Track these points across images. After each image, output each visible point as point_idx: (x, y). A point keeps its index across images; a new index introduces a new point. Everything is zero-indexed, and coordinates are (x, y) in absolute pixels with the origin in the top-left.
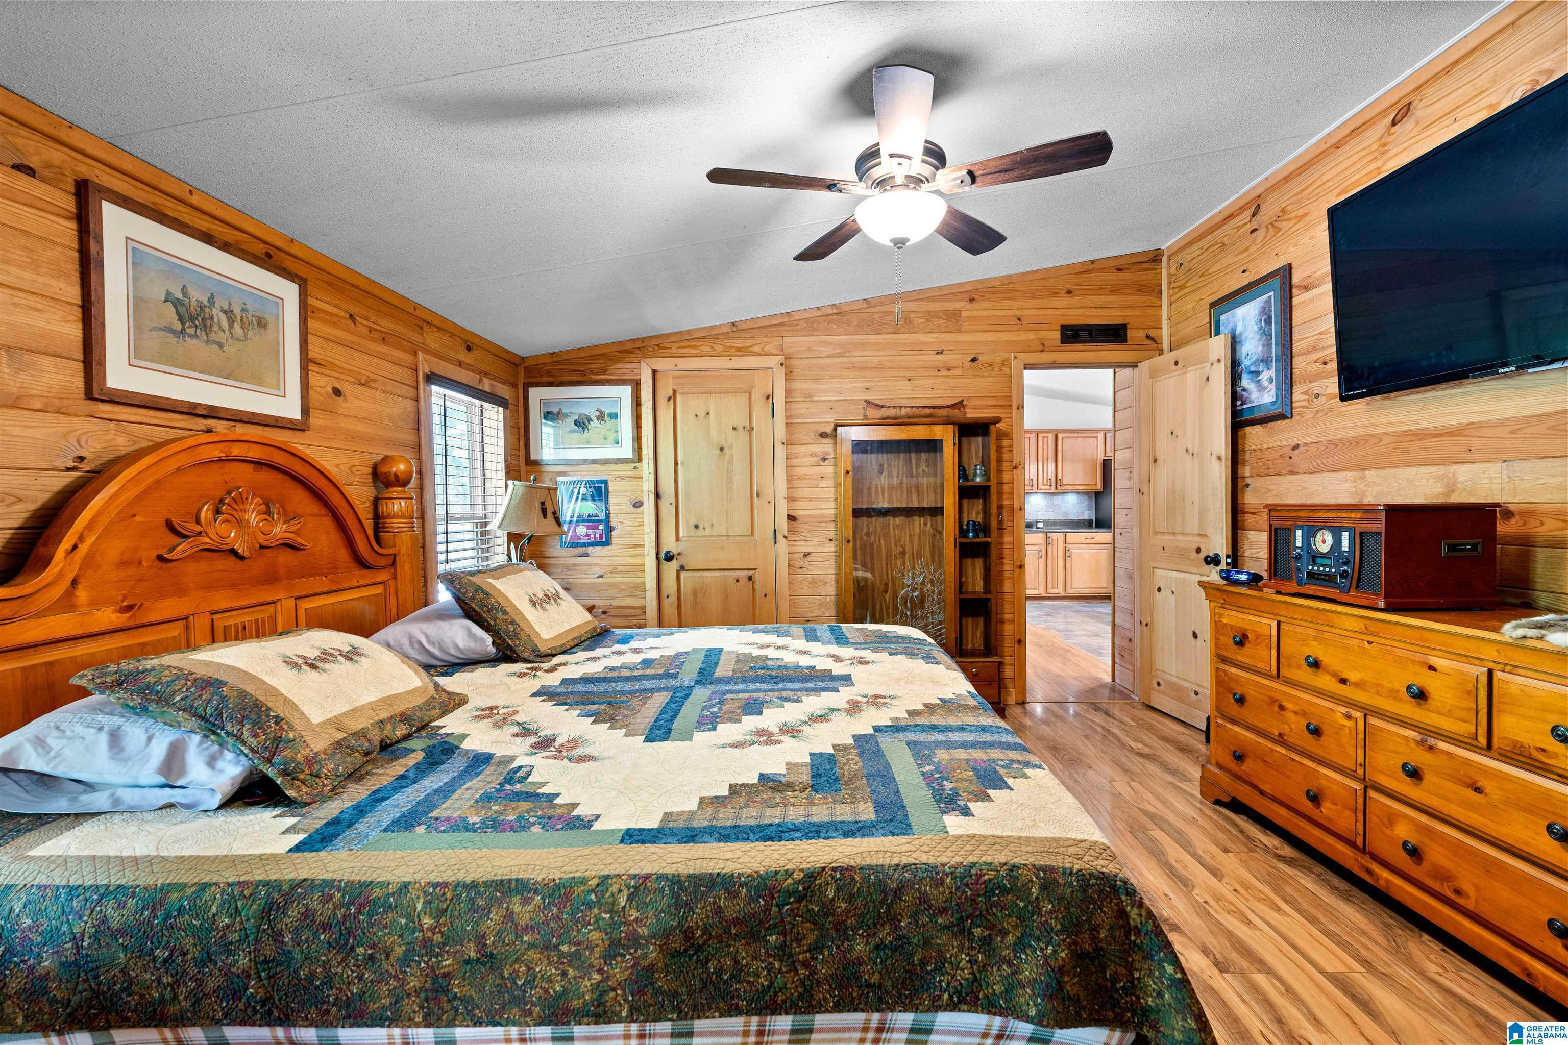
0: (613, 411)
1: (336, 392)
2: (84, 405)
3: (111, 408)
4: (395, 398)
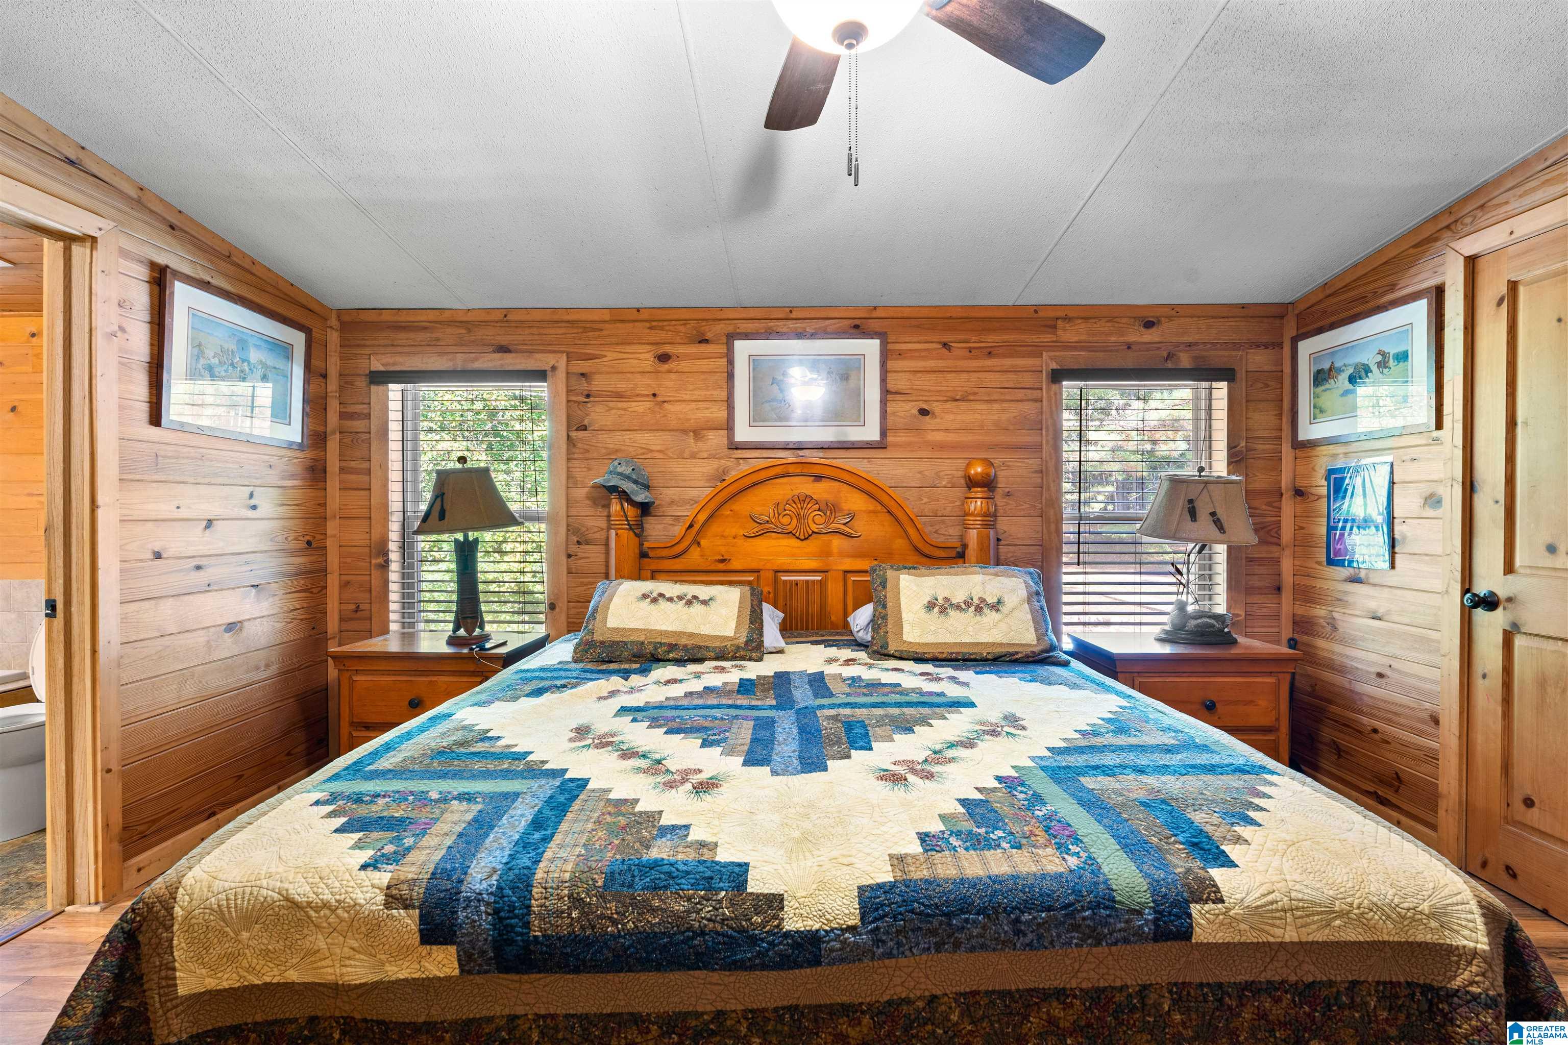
0: (1401, 349)
1: (924, 412)
2: (727, 452)
3: (739, 451)
4: (1005, 404)
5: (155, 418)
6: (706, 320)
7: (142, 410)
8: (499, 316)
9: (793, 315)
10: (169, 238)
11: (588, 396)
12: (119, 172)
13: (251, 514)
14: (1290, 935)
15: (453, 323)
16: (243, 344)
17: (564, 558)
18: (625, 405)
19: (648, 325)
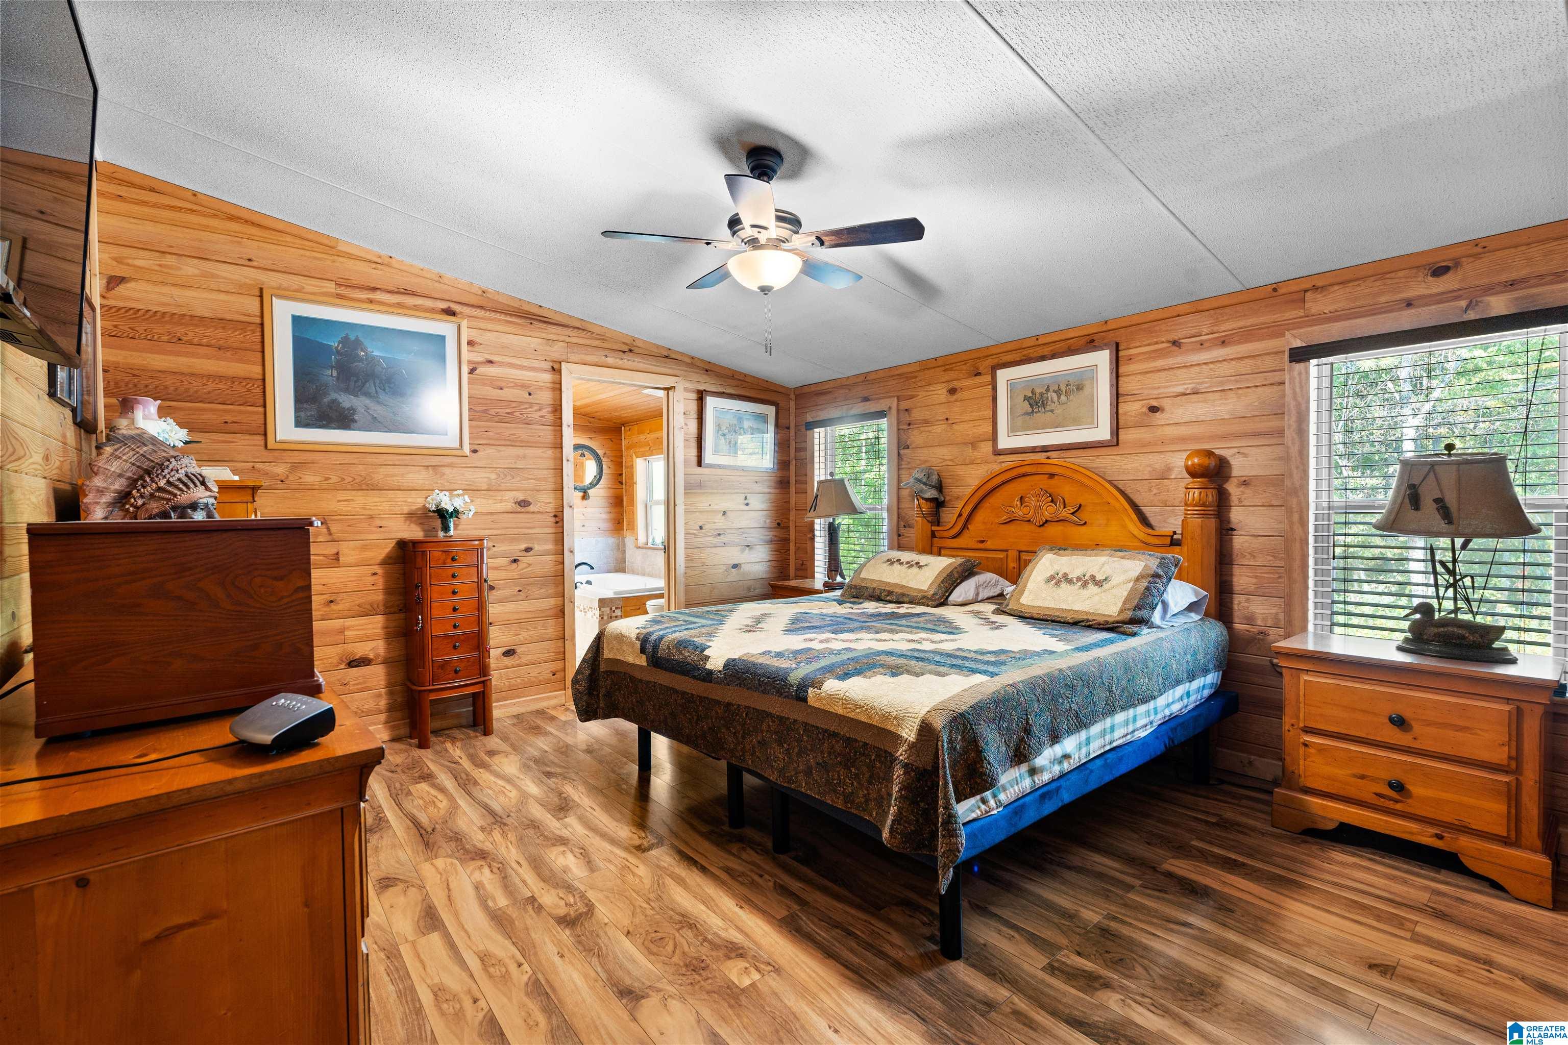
1: (1154, 409)
2: (993, 457)
3: (1002, 457)
4: (1240, 392)
5: (699, 463)
6: (979, 358)
7: (694, 460)
8: (862, 378)
9: (1040, 342)
10: (705, 376)
11: (909, 424)
12: (682, 354)
13: (746, 508)
14: (840, 711)
15: (842, 387)
16: (740, 420)
17: (896, 537)
18: (930, 428)
19: (943, 368)
